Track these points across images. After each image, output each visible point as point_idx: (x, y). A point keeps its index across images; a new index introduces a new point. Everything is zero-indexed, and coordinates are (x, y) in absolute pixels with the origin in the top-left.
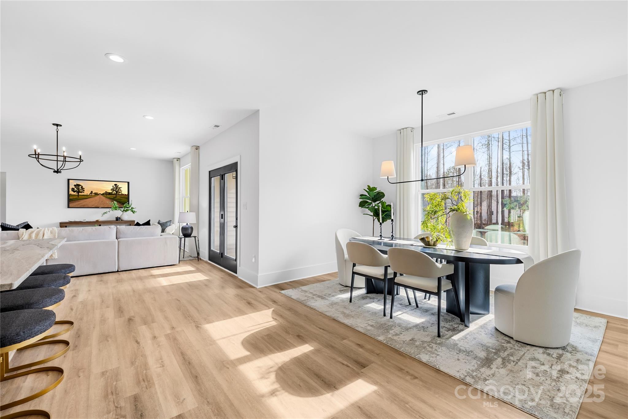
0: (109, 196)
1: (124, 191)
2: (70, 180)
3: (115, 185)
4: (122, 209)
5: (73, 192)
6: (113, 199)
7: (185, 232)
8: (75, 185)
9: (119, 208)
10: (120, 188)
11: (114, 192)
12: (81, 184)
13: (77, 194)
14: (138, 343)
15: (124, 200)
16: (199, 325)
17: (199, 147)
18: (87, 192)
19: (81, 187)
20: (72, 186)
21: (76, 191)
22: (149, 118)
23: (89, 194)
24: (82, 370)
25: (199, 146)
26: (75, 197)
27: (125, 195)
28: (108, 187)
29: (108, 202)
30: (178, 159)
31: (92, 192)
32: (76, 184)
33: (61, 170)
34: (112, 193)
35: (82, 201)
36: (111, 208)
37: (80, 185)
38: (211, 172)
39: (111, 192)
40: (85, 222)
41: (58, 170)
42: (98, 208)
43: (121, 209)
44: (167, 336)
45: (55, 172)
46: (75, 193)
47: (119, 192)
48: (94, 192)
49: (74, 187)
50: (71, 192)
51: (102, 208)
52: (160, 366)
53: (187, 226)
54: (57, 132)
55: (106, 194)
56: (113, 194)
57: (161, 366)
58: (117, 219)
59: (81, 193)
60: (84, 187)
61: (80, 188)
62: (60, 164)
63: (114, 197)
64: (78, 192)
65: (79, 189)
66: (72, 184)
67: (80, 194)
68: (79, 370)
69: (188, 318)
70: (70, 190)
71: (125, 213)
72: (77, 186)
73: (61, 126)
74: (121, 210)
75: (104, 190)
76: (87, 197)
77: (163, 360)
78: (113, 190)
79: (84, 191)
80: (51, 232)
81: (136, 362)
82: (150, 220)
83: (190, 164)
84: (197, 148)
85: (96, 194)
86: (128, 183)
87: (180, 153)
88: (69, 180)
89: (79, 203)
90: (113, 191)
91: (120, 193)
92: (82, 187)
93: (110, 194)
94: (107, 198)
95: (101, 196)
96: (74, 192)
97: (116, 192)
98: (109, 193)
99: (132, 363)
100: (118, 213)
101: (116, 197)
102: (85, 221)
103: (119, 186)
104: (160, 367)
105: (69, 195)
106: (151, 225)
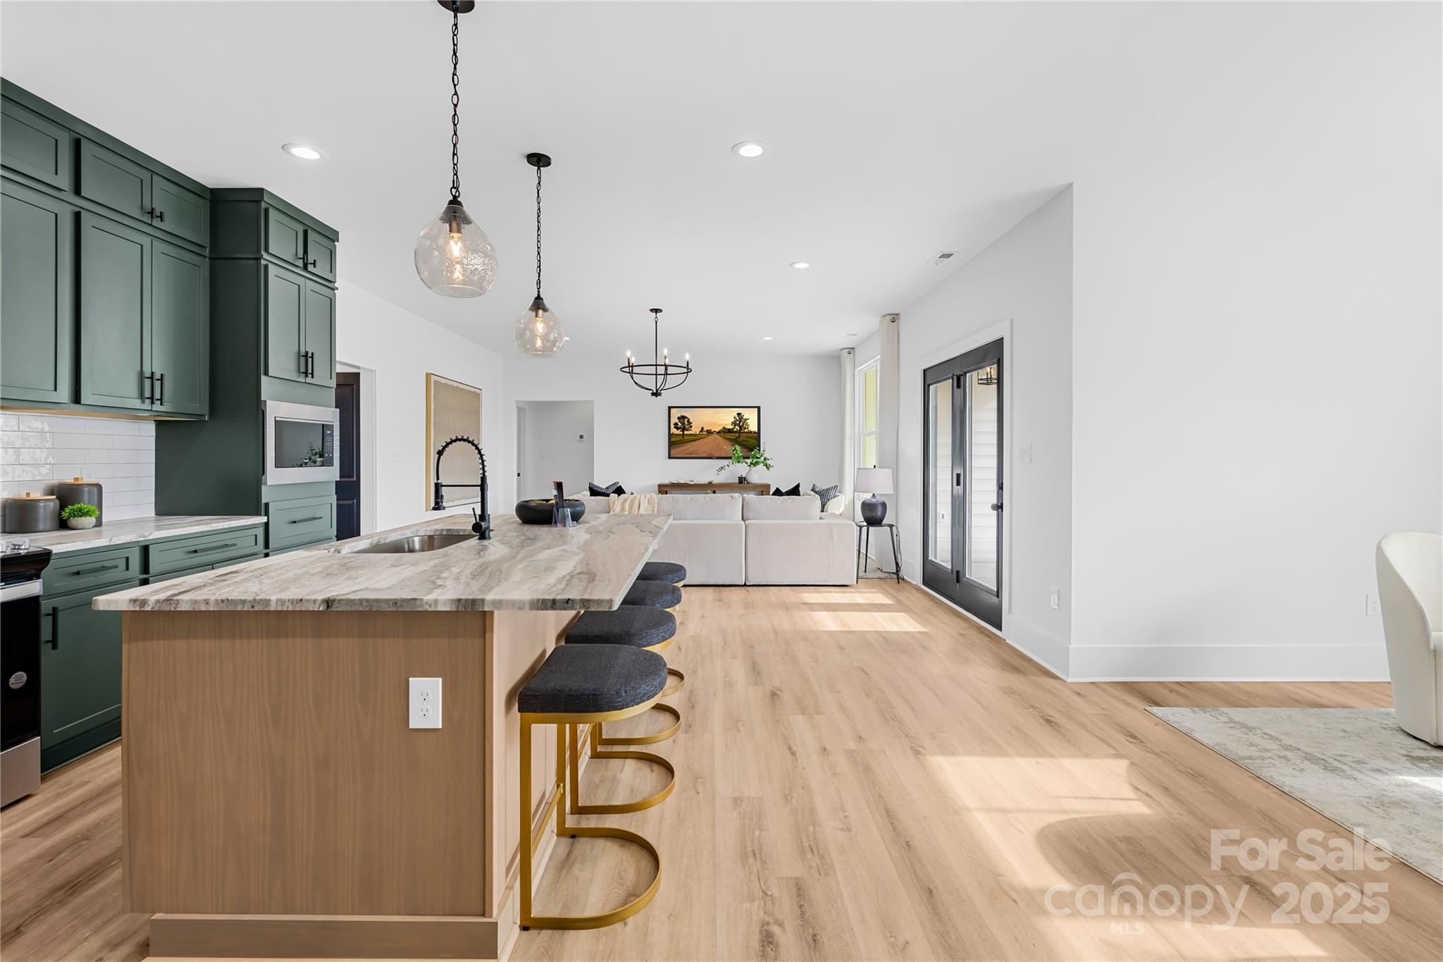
0: (728, 435)
1: (753, 427)
2: (672, 409)
3: (739, 414)
4: (749, 461)
5: (675, 430)
6: (735, 441)
7: (869, 514)
8: (679, 418)
9: (744, 458)
10: (746, 420)
11: (737, 427)
12: (686, 415)
13: (681, 433)
14: (792, 754)
15: (752, 442)
16: (921, 749)
17: (897, 315)
18: (695, 430)
19: (686, 420)
20: (674, 420)
21: (680, 428)
22: (802, 266)
23: (698, 433)
24: (702, 780)
25: (897, 313)
26: (678, 439)
27: (755, 432)
28: (726, 419)
29: (727, 448)
30: (851, 350)
31: (703, 428)
32: (680, 416)
33: (661, 390)
34: (733, 429)
35: (688, 446)
36: (730, 458)
37: (686, 418)
38: (927, 372)
39: (731, 427)
40: (692, 485)
41: (657, 390)
42: (711, 458)
43: (747, 460)
44: (850, 754)
45: (653, 394)
46: (679, 432)
47: (745, 428)
48: (705, 430)
49: (677, 421)
50: (674, 430)
51: (718, 458)
52: (841, 826)
53: (874, 500)
54: (656, 322)
55: (725, 432)
56: (735, 432)
57: (845, 828)
58: (742, 480)
59: (687, 430)
60: (691, 421)
61: (686, 423)
62: (660, 378)
63: (737, 438)
64: (684, 430)
65: (683, 424)
66: (676, 414)
67: (686, 432)
68: (697, 778)
69: (892, 722)
70: (672, 426)
71: (753, 469)
72: (682, 418)
73: (661, 311)
74: (747, 463)
75: (719, 425)
76: (695, 438)
77: (846, 814)
78: (735, 424)
79: (691, 427)
80: (648, 501)
81: (792, 797)
82: (799, 485)
83: (879, 357)
84: (894, 318)
85: (709, 432)
86: (759, 408)
87: (856, 335)
88: (670, 408)
89: (685, 448)
90: (735, 426)
91: (746, 430)
92: (688, 420)
93: (730, 431)
94: (725, 439)
95: (717, 436)
96: (678, 429)
97: (740, 427)
98: (729, 429)
99: (787, 798)
100: (742, 469)
101: (739, 437)
102: (693, 483)
103: (745, 417)
104: (843, 830)
105: (670, 435)
106: (801, 494)
